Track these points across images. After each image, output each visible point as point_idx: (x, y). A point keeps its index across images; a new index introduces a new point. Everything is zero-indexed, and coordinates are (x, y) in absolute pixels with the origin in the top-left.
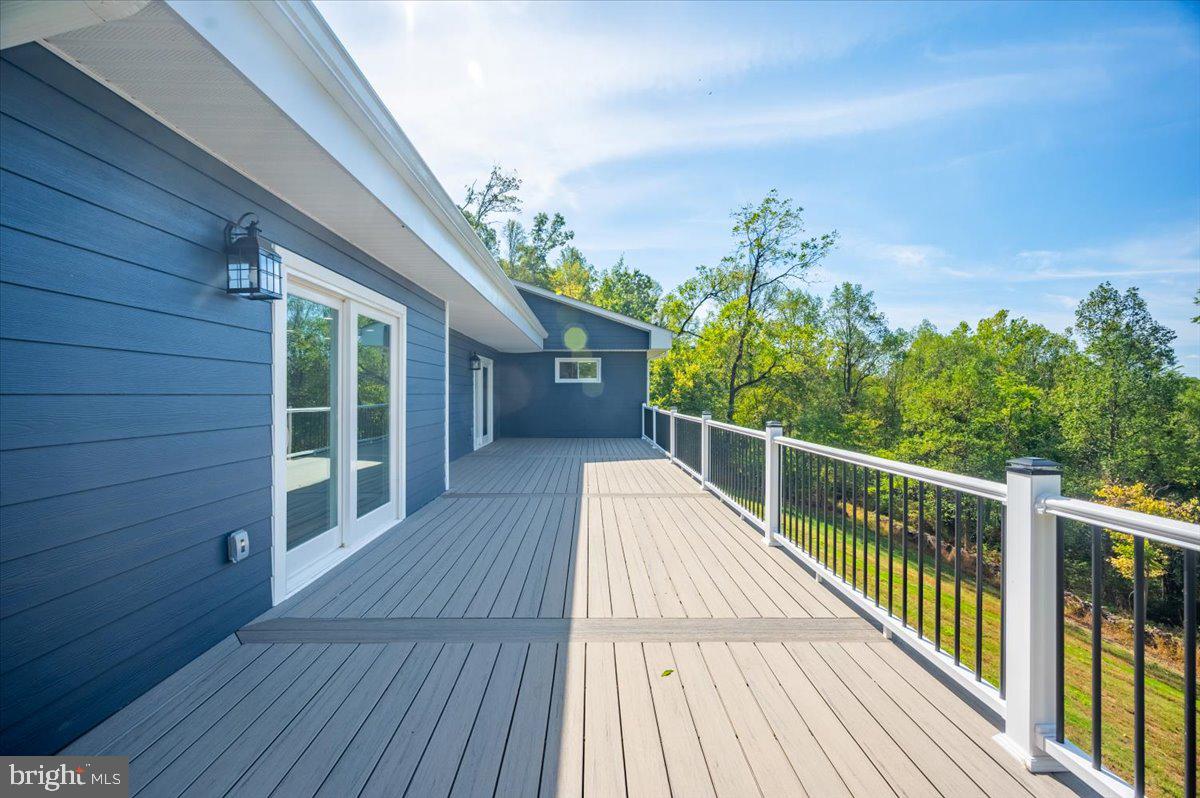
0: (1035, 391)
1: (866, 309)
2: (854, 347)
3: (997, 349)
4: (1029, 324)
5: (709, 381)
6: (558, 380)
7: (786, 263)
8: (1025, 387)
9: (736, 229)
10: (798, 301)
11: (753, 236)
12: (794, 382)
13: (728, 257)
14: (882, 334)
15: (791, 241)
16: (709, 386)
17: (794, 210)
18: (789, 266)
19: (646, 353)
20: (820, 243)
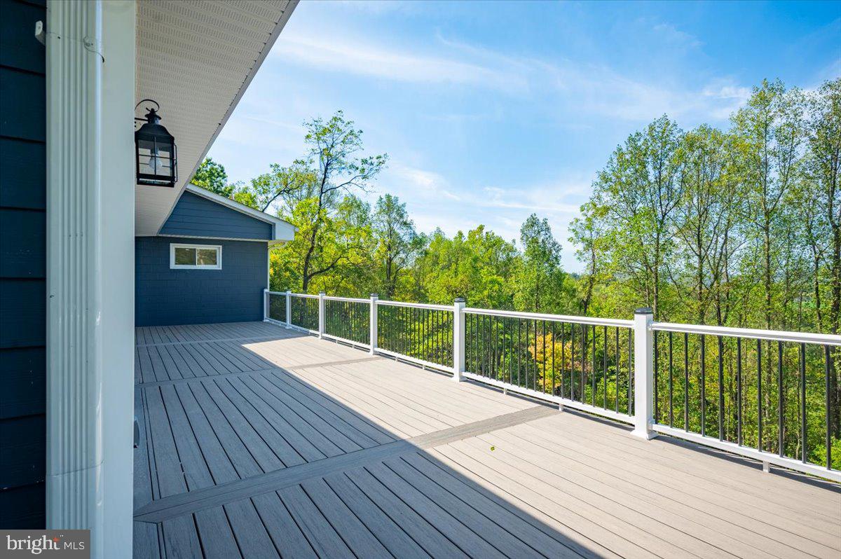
0: (501, 279)
1: (401, 216)
2: (394, 244)
3: (479, 251)
4: (495, 235)
5: (287, 269)
6: (173, 266)
7: (350, 173)
8: (495, 277)
9: (308, 137)
10: (353, 205)
11: (323, 146)
12: (356, 271)
13: (299, 160)
14: (412, 236)
15: (354, 155)
16: (288, 274)
17: (356, 132)
18: (352, 176)
19: (267, 243)
20: (375, 161)
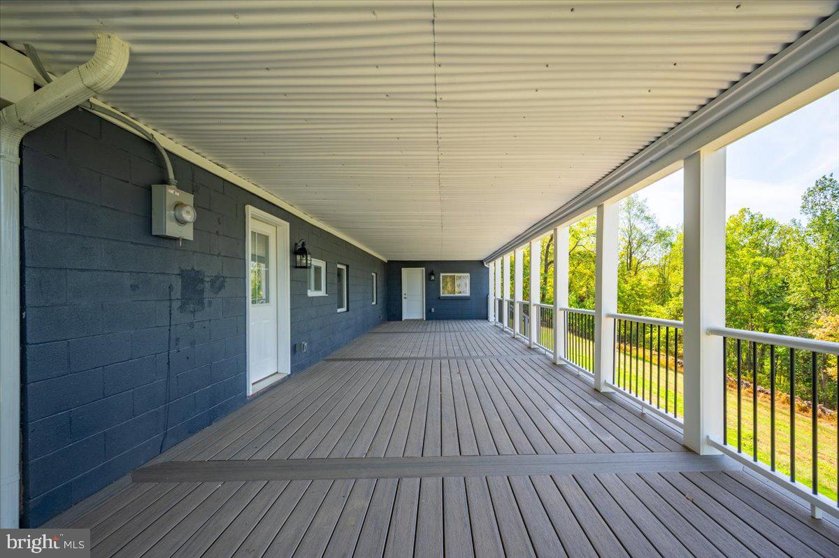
1: (643, 212)
4: (764, 218)
14: (655, 229)
